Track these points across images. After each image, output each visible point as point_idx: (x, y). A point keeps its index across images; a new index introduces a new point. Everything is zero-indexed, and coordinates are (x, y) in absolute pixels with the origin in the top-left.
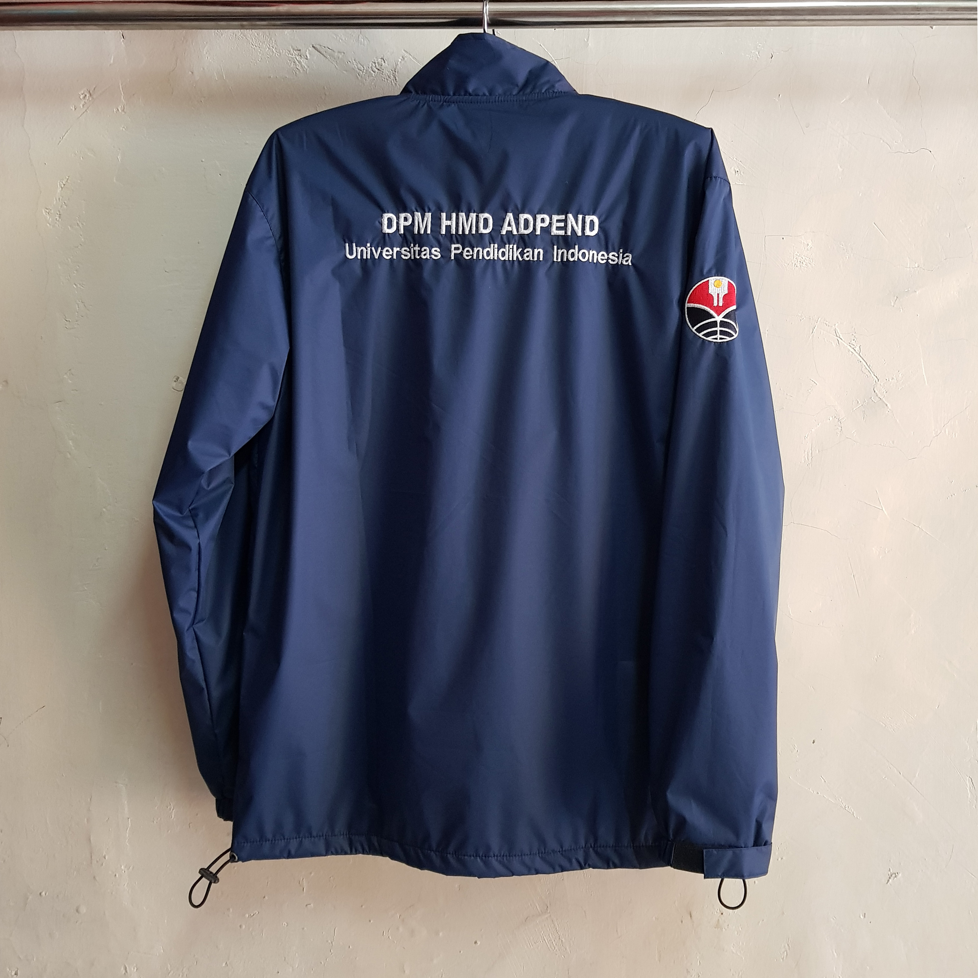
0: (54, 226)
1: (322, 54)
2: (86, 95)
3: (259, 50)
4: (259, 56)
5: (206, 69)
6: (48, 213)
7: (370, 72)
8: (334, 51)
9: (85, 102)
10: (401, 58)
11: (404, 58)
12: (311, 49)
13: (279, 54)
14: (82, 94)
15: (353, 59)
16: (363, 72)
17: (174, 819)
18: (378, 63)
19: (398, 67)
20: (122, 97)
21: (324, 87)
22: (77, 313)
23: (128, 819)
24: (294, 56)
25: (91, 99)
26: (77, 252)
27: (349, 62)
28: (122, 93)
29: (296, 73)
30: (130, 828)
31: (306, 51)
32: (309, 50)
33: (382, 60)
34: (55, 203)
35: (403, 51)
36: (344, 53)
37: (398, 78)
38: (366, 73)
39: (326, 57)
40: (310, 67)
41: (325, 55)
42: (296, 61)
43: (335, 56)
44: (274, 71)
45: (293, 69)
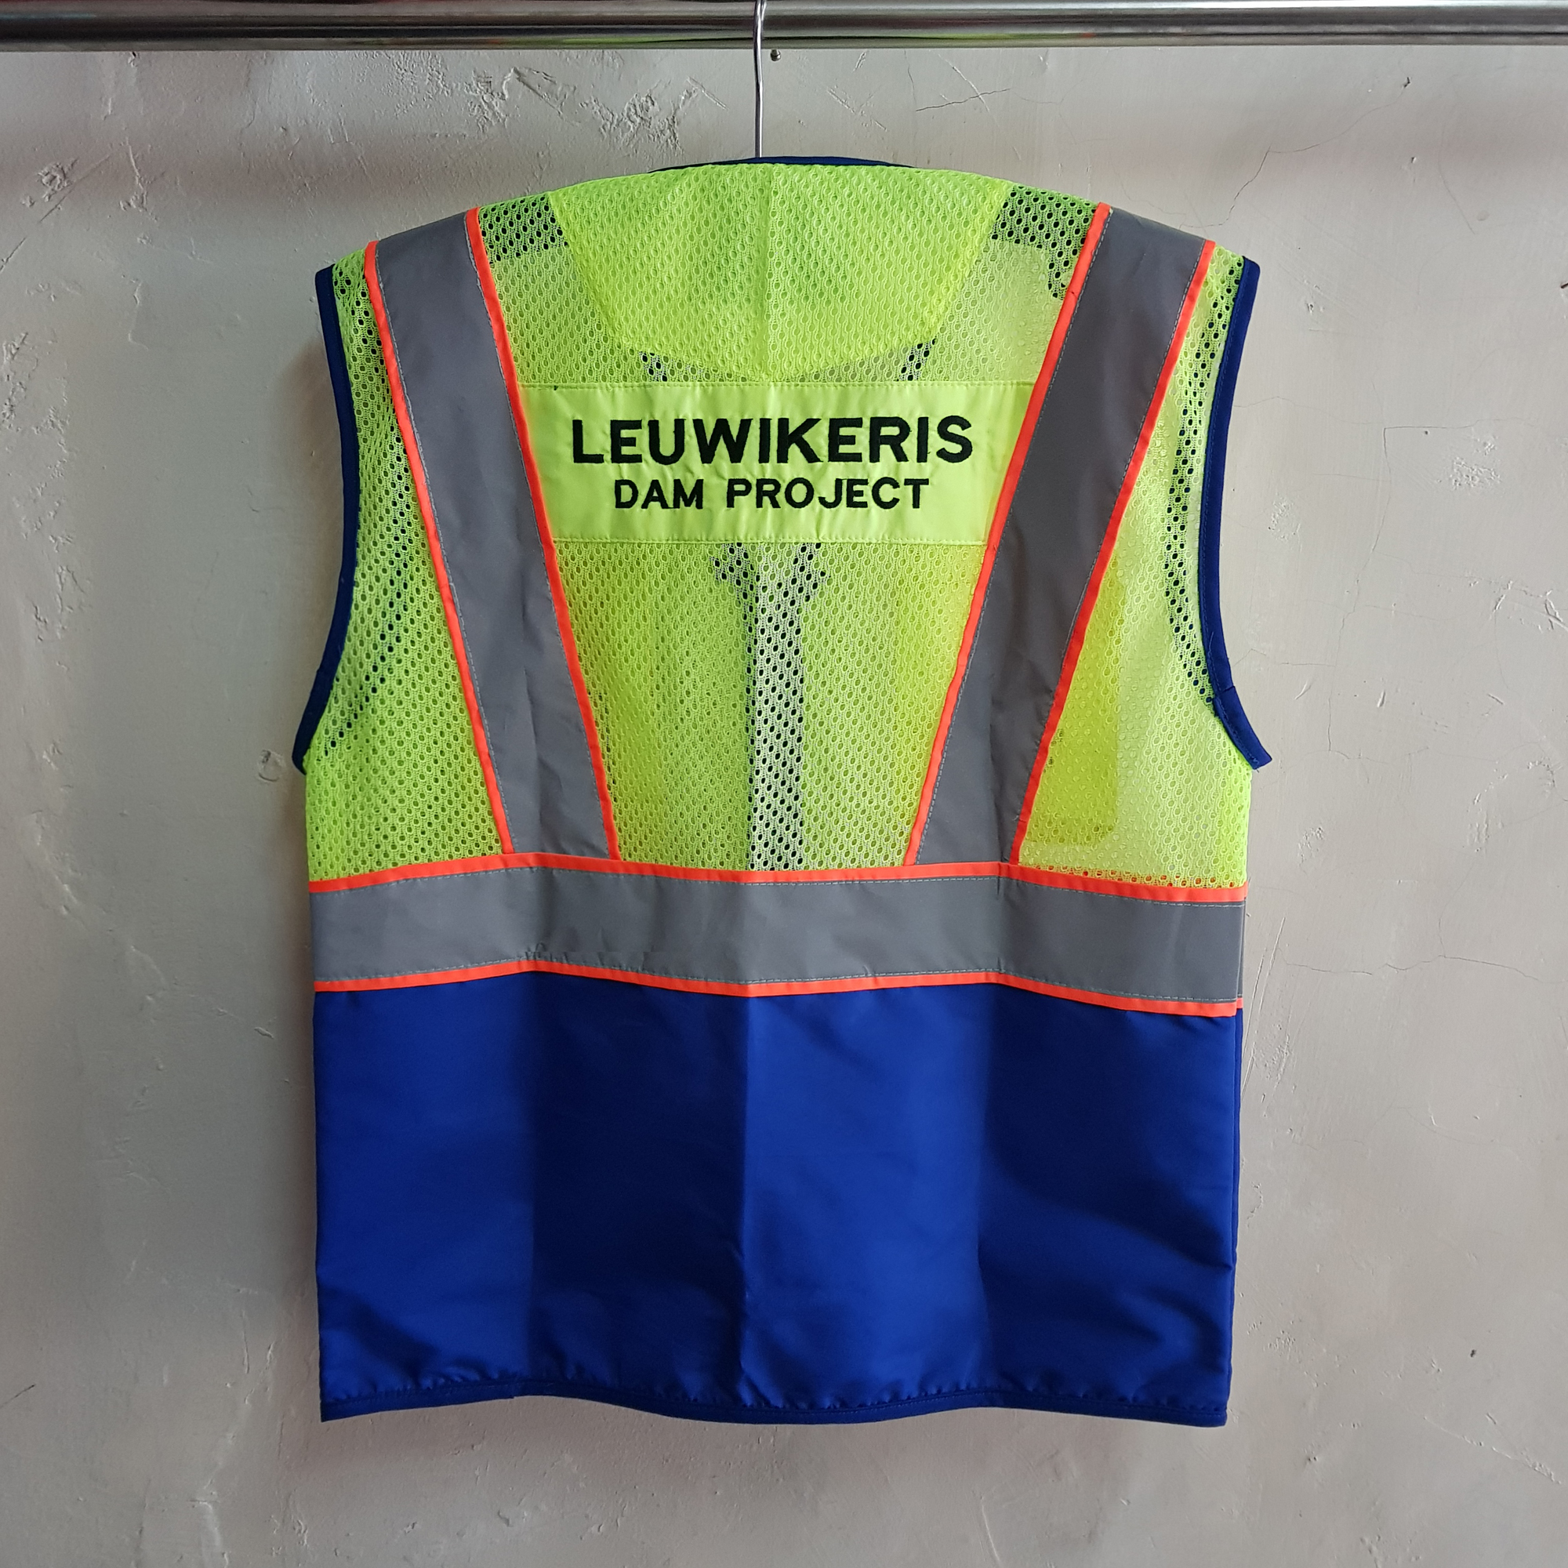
1: (531, 89)
2: (54, 177)
3: (412, 84)
4: (411, 94)
5: (310, 121)
7: (625, 123)
8: (555, 83)
9: (53, 190)
10: (685, 93)
11: (690, 95)
12: (512, 77)
13: (449, 91)
14: (46, 175)
15: (593, 101)
16: (611, 124)
18: (642, 107)
19: (678, 112)
20: (137, 179)
21: (538, 154)
24: (479, 95)
25: (66, 184)
27: (585, 105)
28: (137, 171)
29: (483, 127)
31: (502, 83)
32: (507, 81)
33: (649, 100)
35: (688, 80)
36: (575, 88)
37: (680, 134)
38: (618, 125)
39: (539, 95)
40: (510, 115)
41: (539, 92)
42: (483, 103)
43: (558, 94)
44: (442, 124)
45: (478, 120)
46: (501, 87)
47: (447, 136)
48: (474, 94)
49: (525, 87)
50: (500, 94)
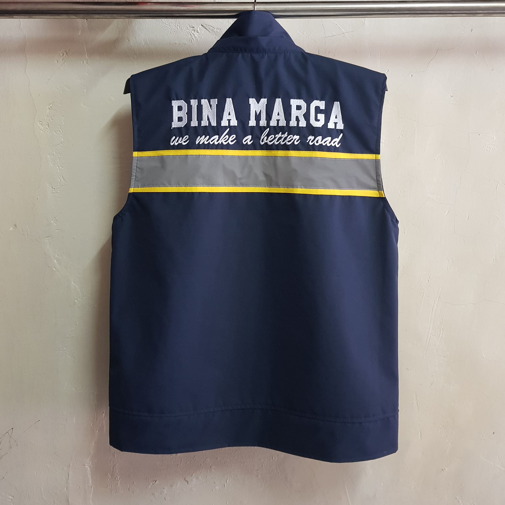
0: (45, 132)
1: (207, 29)
2: (64, 54)
3: (169, 27)
4: (169, 30)
5: (137, 38)
6: (41, 124)
8: (214, 28)
9: (63, 58)
12: (201, 26)
13: (181, 30)
14: (62, 53)
17: (120, 486)
20: (86, 55)
22: (59, 184)
23: (92, 487)
24: (190, 31)
25: (67, 56)
26: (59, 147)
28: (86, 52)
29: (191, 41)
30: (93, 493)
31: (198, 28)
32: (199, 27)
34: (45, 118)
36: (220, 29)
39: (209, 31)
40: (200, 37)
41: (209, 30)
42: (192, 34)
43: (215, 31)
44: (178, 40)
45: (190, 39)
46: (197, 29)
47: (180, 43)
48: (189, 31)
49: (205, 29)
50: (197, 31)
